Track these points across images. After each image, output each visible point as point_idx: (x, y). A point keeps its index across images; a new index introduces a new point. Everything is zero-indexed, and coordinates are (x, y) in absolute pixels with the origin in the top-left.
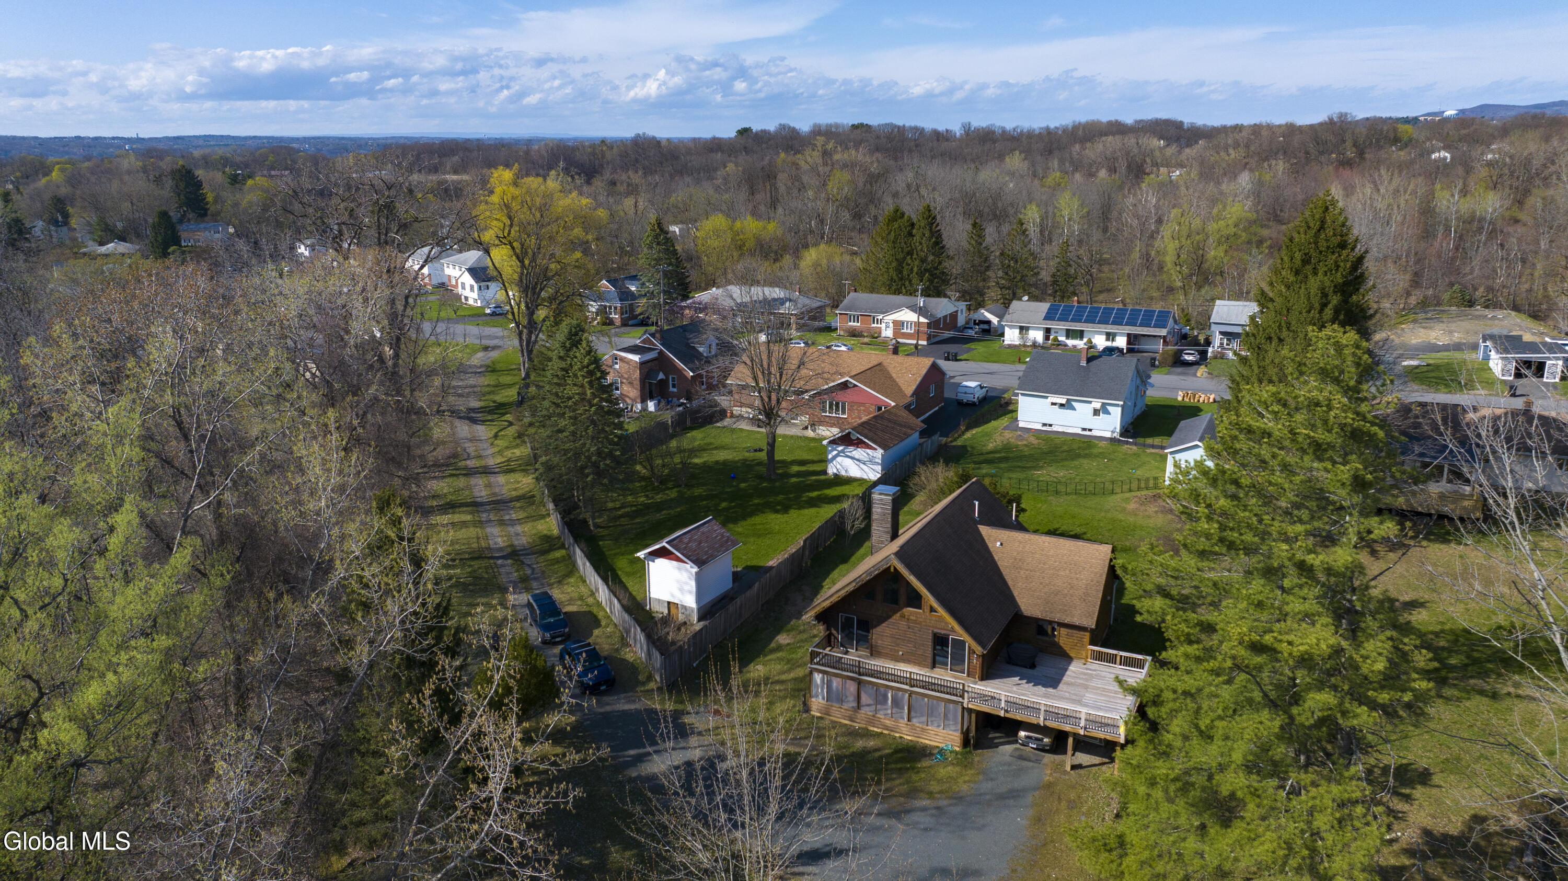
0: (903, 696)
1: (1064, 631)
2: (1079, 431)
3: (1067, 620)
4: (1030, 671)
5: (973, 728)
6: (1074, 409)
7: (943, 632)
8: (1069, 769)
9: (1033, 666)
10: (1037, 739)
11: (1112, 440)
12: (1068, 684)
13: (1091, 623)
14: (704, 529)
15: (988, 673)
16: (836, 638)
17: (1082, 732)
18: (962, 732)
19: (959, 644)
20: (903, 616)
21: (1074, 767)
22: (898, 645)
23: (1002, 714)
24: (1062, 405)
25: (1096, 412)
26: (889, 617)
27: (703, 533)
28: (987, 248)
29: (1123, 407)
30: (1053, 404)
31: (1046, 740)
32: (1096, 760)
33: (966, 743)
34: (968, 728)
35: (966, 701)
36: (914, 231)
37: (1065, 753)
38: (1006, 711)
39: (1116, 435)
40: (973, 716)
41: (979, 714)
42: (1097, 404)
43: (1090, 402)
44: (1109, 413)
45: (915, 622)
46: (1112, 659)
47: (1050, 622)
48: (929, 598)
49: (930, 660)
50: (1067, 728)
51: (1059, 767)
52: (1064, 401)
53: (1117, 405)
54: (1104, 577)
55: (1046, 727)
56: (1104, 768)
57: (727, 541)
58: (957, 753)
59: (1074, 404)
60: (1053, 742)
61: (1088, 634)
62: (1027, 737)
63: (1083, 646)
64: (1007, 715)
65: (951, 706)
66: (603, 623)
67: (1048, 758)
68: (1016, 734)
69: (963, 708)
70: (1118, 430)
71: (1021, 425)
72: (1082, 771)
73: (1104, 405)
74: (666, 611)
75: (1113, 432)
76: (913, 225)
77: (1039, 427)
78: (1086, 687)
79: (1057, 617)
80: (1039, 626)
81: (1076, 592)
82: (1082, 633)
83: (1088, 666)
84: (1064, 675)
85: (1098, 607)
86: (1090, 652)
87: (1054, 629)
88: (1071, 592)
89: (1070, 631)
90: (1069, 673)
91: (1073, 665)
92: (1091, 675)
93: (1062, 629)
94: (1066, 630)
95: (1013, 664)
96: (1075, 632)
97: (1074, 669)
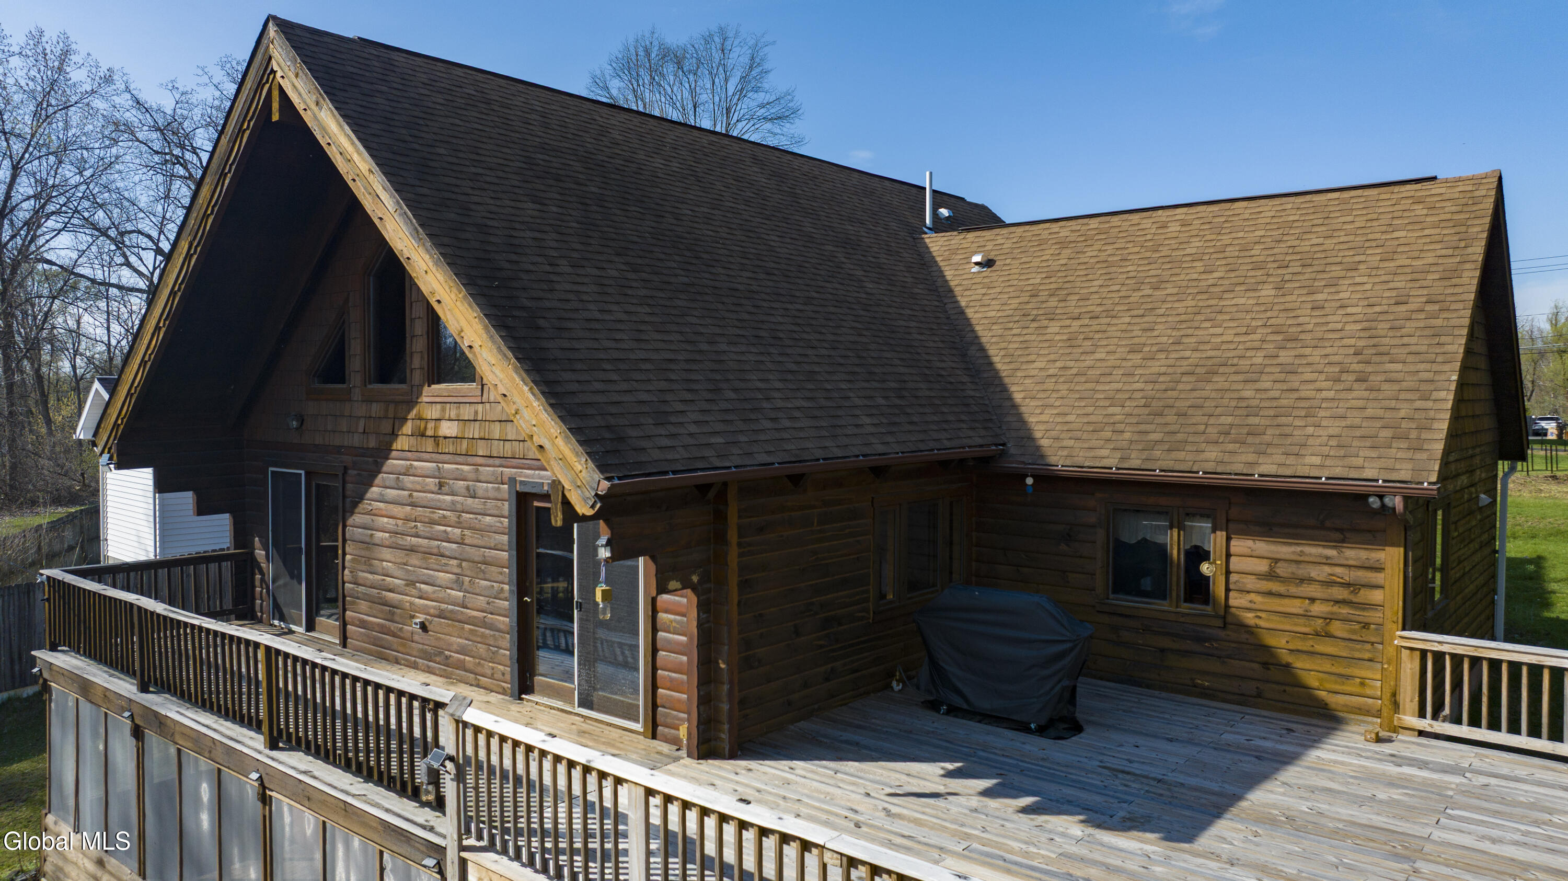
1: (1252, 551)
4: (1034, 747)
9: (1061, 724)
49: (507, 650)
61: (1392, 560)
80: (1120, 549)
81: (1315, 356)
82: (1354, 554)
83: (1405, 745)
84: (1254, 780)
85: (1447, 398)
86: (1410, 667)
87: (1198, 555)
88: (1285, 357)
89: (1285, 550)
90: (1291, 774)
91: (1314, 742)
92: (1438, 791)
93: (1239, 545)
94: (1262, 546)
95: (953, 711)
96: (1313, 551)
97: (1316, 755)
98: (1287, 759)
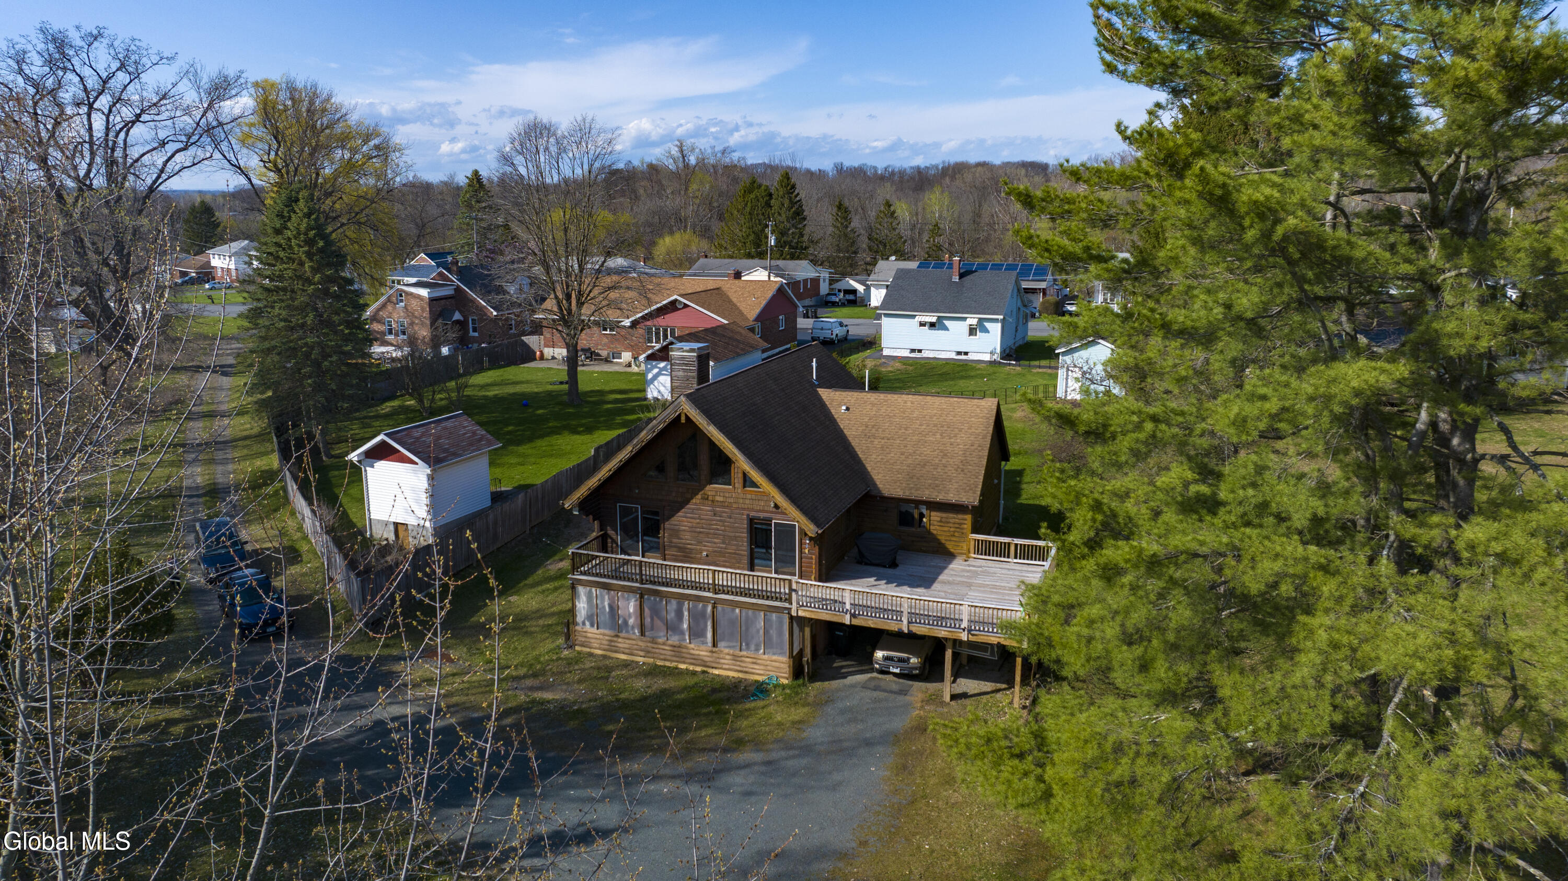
0: (705, 607)
1: (936, 516)
2: (953, 356)
3: (940, 497)
4: (890, 571)
5: (808, 651)
6: (946, 329)
7: (762, 515)
8: (947, 698)
9: (894, 565)
10: (901, 660)
11: (992, 363)
12: (944, 582)
13: (972, 498)
14: (449, 424)
15: (827, 574)
16: (614, 541)
17: (964, 637)
18: (791, 656)
19: (787, 532)
20: (706, 498)
21: (954, 697)
22: (700, 542)
23: (847, 620)
24: (932, 325)
25: (972, 331)
26: (688, 501)
27: (445, 428)
28: (853, 231)
29: (1003, 322)
30: (922, 324)
31: (914, 660)
32: (988, 686)
33: (797, 672)
34: (801, 652)
35: (794, 606)
36: (773, 202)
37: (941, 679)
38: (853, 616)
39: (996, 357)
40: (807, 631)
41: (815, 624)
42: (973, 320)
43: (965, 319)
44: (987, 331)
45: (722, 504)
46: (1001, 551)
47: (918, 503)
48: (742, 463)
49: (745, 560)
50: (942, 633)
51: (935, 699)
52: (934, 320)
53: (996, 320)
54: (989, 438)
55: (912, 636)
56: (999, 696)
57: (480, 440)
58: (784, 687)
59: (947, 323)
60: (924, 664)
61: (969, 518)
62: (886, 658)
63: (963, 535)
64: (856, 622)
65: (774, 616)
66: (305, 558)
67: (919, 690)
68: (870, 659)
69: (792, 618)
70: (998, 350)
71: (886, 352)
72: (967, 702)
73: (981, 321)
74: (392, 537)
75: (992, 353)
76: (770, 195)
77: (906, 354)
78: (969, 585)
79: (926, 494)
80: (901, 513)
81: (951, 461)
82: (960, 516)
83: (971, 562)
84: (939, 574)
85: (981, 478)
86: (972, 543)
87: (922, 516)
88: (944, 461)
89: (944, 515)
90: (946, 571)
91: (950, 563)
92: (976, 572)
93: (933, 514)
94: (938, 514)
95: (866, 564)
96: (951, 515)
97: (951, 566)
98: (945, 568)
